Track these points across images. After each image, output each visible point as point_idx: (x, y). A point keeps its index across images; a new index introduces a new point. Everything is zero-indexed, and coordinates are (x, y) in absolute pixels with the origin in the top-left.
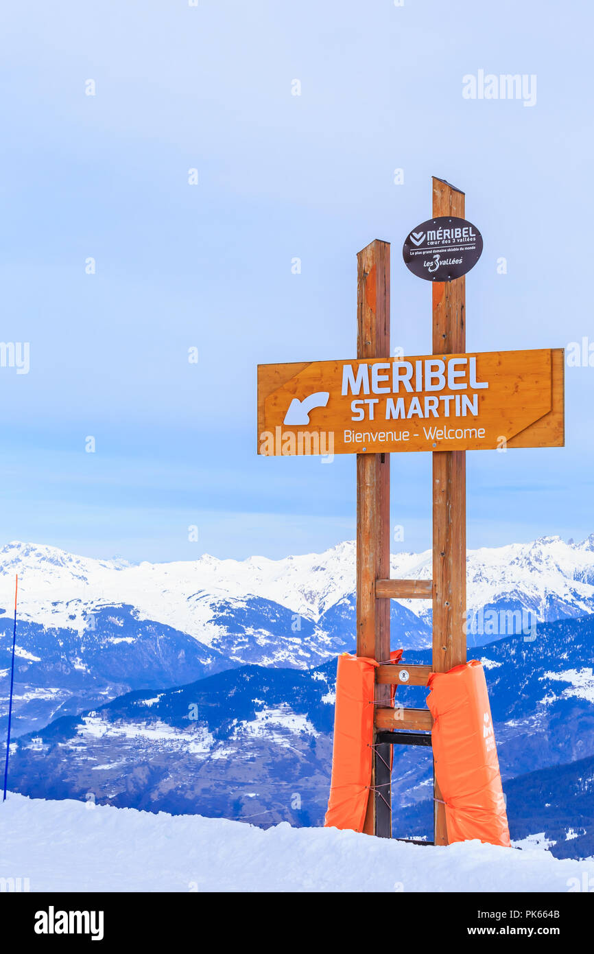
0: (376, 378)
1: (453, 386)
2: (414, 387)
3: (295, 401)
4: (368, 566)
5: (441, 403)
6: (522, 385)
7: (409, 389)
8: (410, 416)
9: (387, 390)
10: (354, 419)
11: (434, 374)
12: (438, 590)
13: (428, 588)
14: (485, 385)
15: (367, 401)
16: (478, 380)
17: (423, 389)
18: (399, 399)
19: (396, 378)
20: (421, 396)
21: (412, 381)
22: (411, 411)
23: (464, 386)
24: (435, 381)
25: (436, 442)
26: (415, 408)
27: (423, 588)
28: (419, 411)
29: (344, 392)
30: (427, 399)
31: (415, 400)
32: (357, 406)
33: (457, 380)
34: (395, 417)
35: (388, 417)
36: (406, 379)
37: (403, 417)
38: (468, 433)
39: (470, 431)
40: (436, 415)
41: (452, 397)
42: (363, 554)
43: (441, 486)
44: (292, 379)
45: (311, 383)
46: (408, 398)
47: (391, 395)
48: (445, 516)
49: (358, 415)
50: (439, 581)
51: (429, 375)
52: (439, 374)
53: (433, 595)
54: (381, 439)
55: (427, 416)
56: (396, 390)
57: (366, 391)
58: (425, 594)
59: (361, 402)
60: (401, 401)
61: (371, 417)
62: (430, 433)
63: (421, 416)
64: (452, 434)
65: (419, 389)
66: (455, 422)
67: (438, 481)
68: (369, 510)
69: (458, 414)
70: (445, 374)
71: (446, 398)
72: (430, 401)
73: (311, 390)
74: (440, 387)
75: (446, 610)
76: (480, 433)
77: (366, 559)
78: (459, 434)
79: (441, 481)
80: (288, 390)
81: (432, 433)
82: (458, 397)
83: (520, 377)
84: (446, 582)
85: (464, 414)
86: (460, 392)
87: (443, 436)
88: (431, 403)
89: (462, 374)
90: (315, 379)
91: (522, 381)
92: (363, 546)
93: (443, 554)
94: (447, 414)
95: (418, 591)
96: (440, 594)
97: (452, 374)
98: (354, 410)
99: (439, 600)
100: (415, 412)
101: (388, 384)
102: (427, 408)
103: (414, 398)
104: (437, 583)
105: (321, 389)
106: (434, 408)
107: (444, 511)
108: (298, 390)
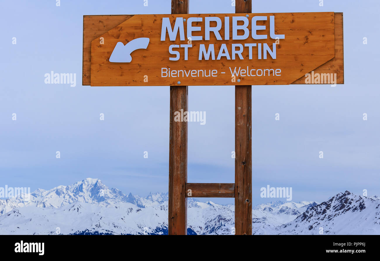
0: (191, 29)
1: (255, 36)
2: (223, 36)
3: (120, 45)
4: (179, 173)
5: (246, 49)
6: (311, 38)
7: (219, 38)
8: (219, 58)
9: (200, 38)
10: (171, 59)
11: (240, 27)
12: (240, 190)
13: (231, 189)
14: (283, 37)
15: (182, 46)
16: (277, 32)
17: (231, 37)
18: (210, 45)
19: (208, 29)
20: (229, 43)
21: (222, 32)
22: (221, 54)
23: (265, 37)
24: (241, 32)
25: (240, 78)
26: (224, 52)
27: (226, 189)
28: (227, 54)
29: (163, 38)
30: (234, 46)
31: (224, 46)
32: (174, 49)
33: (259, 32)
34: (207, 58)
35: (200, 58)
36: (216, 30)
37: (213, 58)
38: (267, 72)
39: (269, 70)
40: (241, 58)
41: (255, 45)
42: (175, 164)
43: (242, 112)
44: (116, 27)
45: (133, 31)
46: (218, 44)
47: (204, 41)
48: (245, 134)
49: (175, 56)
50: (240, 184)
51: (236, 28)
52: (244, 27)
53: (235, 194)
54: (193, 75)
55: (234, 58)
56: (207, 38)
57: (182, 38)
58: (228, 194)
59: (178, 46)
60: (211, 47)
61: (186, 58)
62: (235, 71)
63: (229, 58)
64: (254, 73)
65: (227, 38)
66: (256, 63)
67: (239, 108)
68: (180, 129)
69: (260, 57)
70: (250, 27)
71: (250, 46)
72: (236, 47)
73: (133, 36)
74: (245, 36)
75: (247, 206)
76: (277, 72)
77: (178, 167)
78: (260, 73)
79: (242, 108)
80: (113, 36)
81: (237, 71)
82: (260, 45)
83: (310, 32)
84: (247, 184)
85: (265, 57)
86: (262, 41)
87: (246, 74)
88: (238, 48)
89: (263, 28)
90: (136, 28)
91: (312, 35)
92: (175, 157)
93: (244, 163)
94: (251, 57)
95: (222, 191)
96: (241, 194)
97: (255, 28)
98: (172, 52)
99: (240, 198)
100: (224, 55)
101: (202, 33)
102: (234, 52)
103: (223, 45)
104: (239, 185)
105: (142, 36)
106: (239, 53)
107: (245, 130)
108: (121, 36)
